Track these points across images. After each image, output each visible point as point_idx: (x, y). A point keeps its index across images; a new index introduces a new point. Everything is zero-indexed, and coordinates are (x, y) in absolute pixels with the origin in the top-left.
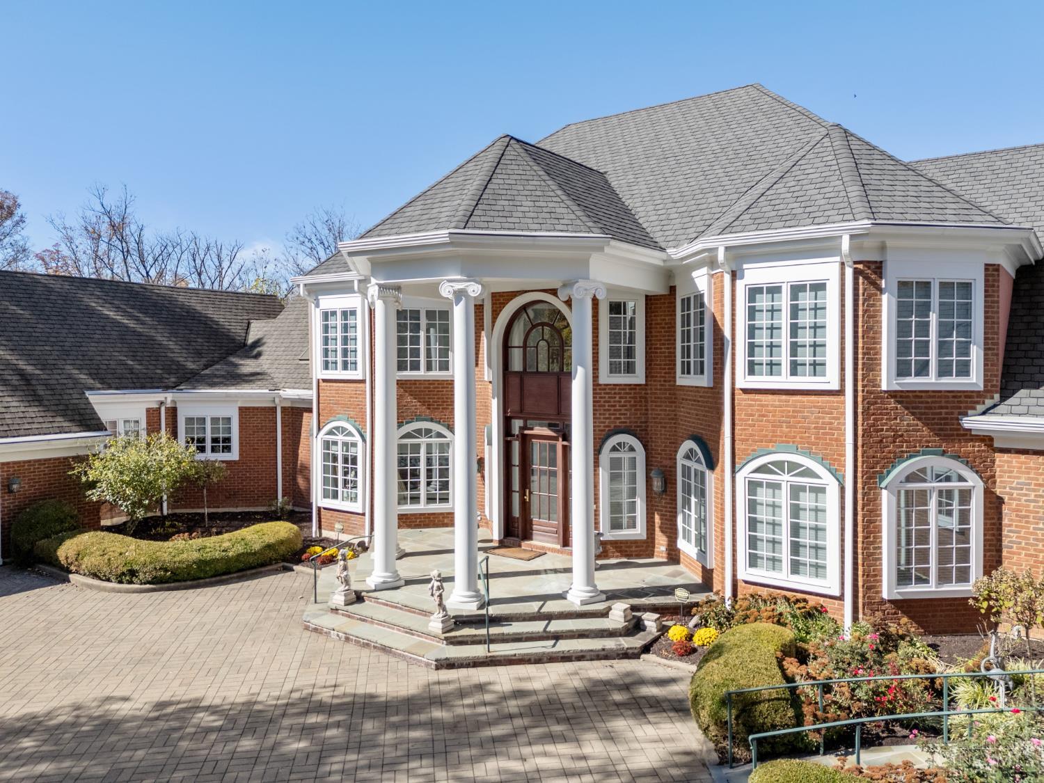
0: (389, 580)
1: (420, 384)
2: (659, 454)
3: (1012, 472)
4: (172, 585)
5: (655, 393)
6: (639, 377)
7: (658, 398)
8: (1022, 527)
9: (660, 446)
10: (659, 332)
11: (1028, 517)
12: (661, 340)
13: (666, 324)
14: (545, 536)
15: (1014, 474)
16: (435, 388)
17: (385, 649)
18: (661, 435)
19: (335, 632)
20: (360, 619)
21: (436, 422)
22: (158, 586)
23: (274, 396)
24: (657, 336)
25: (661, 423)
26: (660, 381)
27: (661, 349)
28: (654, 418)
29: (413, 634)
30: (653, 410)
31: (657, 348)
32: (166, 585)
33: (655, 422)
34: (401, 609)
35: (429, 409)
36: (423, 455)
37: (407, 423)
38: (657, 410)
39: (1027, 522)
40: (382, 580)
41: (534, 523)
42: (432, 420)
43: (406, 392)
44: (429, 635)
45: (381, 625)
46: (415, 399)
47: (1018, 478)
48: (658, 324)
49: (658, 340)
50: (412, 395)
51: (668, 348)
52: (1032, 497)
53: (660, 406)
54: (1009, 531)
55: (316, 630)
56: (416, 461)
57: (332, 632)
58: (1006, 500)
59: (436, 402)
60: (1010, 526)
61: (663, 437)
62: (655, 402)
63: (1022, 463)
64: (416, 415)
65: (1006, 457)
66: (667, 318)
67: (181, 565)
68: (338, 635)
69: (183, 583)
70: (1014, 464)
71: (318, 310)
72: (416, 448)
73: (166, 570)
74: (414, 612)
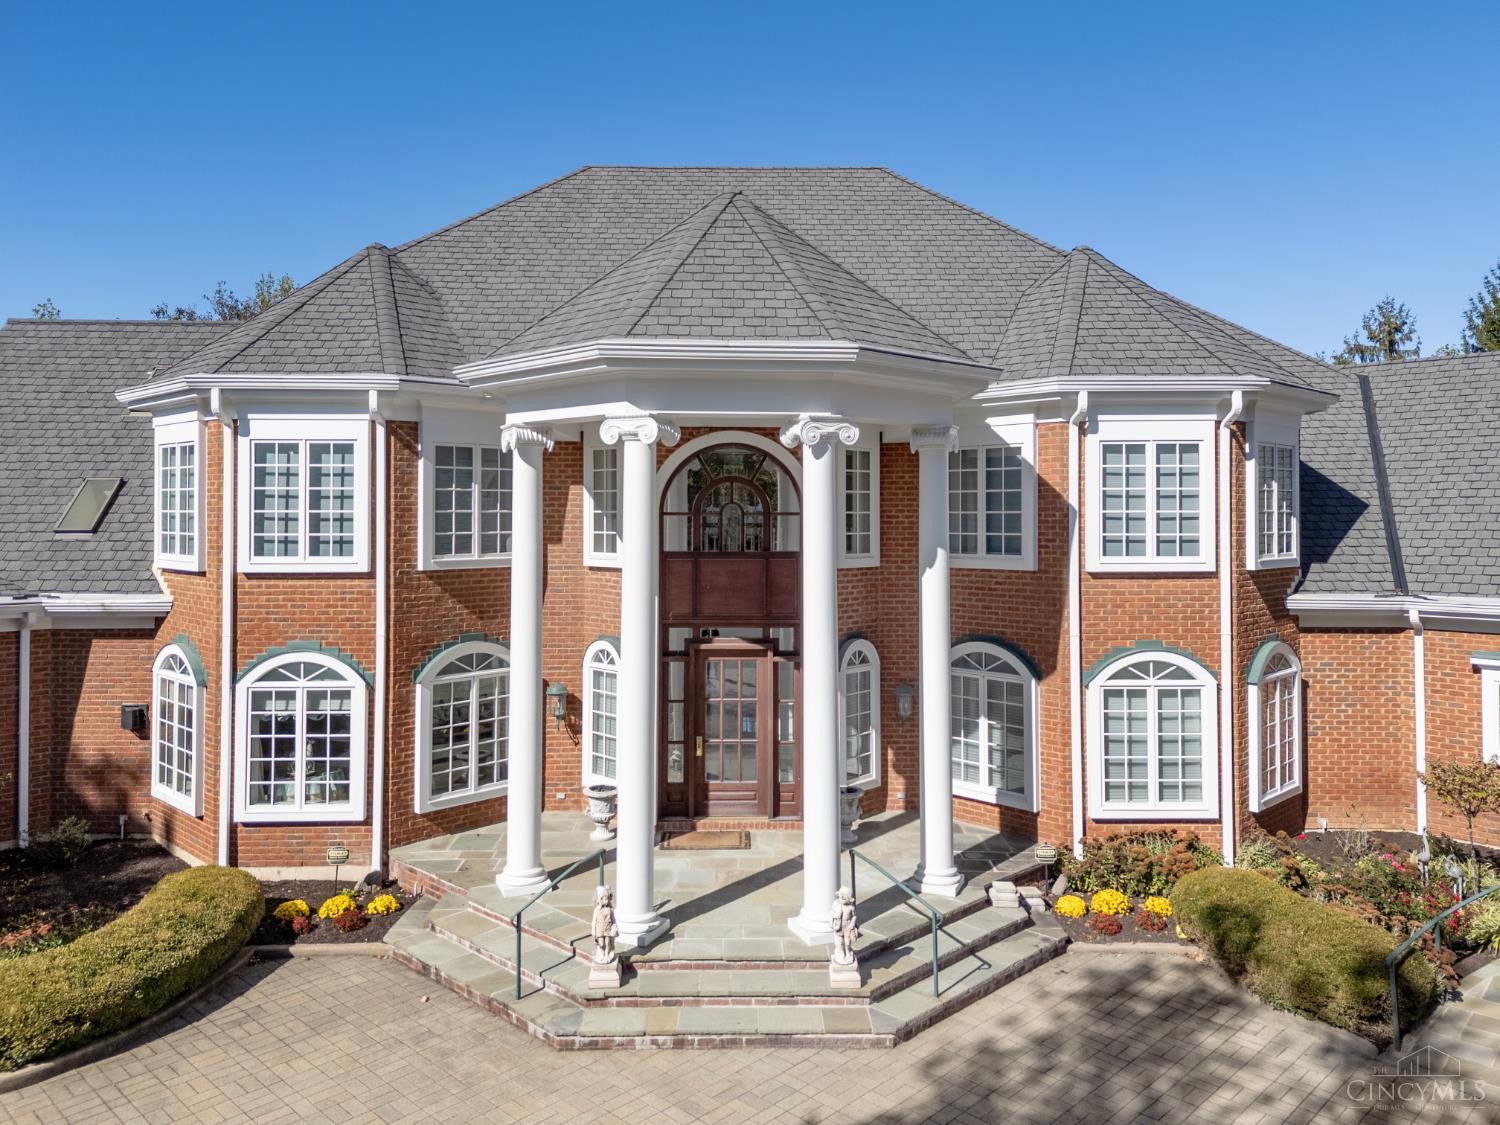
0: (657, 923)
1: (468, 576)
2: (895, 663)
3: (1315, 653)
4: (90, 1049)
5: (888, 579)
6: (872, 559)
7: (893, 585)
8: (1327, 711)
9: (897, 652)
10: (894, 494)
11: (1331, 699)
12: (897, 506)
13: (905, 483)
14: (733, 805)
15: (1318, 655)
16: (491, 581)
17: (777, 1040)
18: (897, 636)
19: (648, 1039)
20: (666, 1003)
21: (492, 641)
22: (60, 1061)
23: (24, 609)
24: (891, 500)
25: (897, 620)
26: (896, 562)
27: (897, 517)
28: (887, 614)
29: (796, 1003)
30: (884, 602)
31: (892, 517)
32: (77, 1054)
33: (888, 620)
34: (726, 967)
35: (482, 618)
36: (473, 701)
37: (447, 646)
38: (891, 602)
39: (1331, 705)
40: (645, 927)
41: (711, 788)
42: (486, 638)
43: (446, 591)
44: (839, 995)
45: (718, 1003)
46: (460, 602)
47: (1322, 658)
48: (892, 483)
49: (892, 506)
50: (454, 596)
51: (907, 517)
52: (1335, 678)
53: (896, 597)
54: (1314, 717)
55: (592, 1046)
56: (462, 713)
57: (638, 1040)
58: (1310, 683)
59: (492, 606)
60: (1315, 711)
61: (900, 639)
62: (889, 591)
63: (1325, 642)
64: (461, 632)
65: (1310, 637)
66: (907, 475)
67: (111, 1001)
68: (654, 1042)
69: (112, 1040)
70: (1318, 643)
71: (247, 439)
72: (462, 690)
73: (78, 1020)
74: (757, 967)
